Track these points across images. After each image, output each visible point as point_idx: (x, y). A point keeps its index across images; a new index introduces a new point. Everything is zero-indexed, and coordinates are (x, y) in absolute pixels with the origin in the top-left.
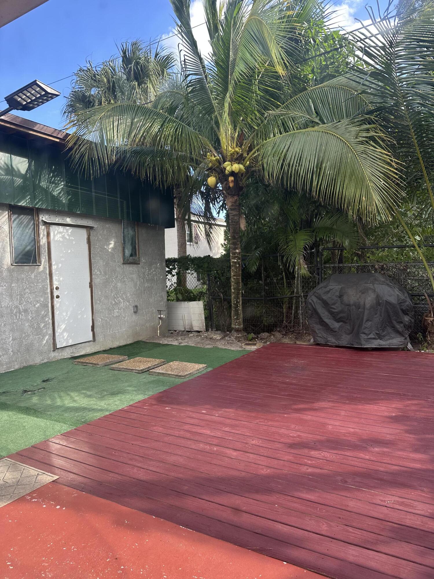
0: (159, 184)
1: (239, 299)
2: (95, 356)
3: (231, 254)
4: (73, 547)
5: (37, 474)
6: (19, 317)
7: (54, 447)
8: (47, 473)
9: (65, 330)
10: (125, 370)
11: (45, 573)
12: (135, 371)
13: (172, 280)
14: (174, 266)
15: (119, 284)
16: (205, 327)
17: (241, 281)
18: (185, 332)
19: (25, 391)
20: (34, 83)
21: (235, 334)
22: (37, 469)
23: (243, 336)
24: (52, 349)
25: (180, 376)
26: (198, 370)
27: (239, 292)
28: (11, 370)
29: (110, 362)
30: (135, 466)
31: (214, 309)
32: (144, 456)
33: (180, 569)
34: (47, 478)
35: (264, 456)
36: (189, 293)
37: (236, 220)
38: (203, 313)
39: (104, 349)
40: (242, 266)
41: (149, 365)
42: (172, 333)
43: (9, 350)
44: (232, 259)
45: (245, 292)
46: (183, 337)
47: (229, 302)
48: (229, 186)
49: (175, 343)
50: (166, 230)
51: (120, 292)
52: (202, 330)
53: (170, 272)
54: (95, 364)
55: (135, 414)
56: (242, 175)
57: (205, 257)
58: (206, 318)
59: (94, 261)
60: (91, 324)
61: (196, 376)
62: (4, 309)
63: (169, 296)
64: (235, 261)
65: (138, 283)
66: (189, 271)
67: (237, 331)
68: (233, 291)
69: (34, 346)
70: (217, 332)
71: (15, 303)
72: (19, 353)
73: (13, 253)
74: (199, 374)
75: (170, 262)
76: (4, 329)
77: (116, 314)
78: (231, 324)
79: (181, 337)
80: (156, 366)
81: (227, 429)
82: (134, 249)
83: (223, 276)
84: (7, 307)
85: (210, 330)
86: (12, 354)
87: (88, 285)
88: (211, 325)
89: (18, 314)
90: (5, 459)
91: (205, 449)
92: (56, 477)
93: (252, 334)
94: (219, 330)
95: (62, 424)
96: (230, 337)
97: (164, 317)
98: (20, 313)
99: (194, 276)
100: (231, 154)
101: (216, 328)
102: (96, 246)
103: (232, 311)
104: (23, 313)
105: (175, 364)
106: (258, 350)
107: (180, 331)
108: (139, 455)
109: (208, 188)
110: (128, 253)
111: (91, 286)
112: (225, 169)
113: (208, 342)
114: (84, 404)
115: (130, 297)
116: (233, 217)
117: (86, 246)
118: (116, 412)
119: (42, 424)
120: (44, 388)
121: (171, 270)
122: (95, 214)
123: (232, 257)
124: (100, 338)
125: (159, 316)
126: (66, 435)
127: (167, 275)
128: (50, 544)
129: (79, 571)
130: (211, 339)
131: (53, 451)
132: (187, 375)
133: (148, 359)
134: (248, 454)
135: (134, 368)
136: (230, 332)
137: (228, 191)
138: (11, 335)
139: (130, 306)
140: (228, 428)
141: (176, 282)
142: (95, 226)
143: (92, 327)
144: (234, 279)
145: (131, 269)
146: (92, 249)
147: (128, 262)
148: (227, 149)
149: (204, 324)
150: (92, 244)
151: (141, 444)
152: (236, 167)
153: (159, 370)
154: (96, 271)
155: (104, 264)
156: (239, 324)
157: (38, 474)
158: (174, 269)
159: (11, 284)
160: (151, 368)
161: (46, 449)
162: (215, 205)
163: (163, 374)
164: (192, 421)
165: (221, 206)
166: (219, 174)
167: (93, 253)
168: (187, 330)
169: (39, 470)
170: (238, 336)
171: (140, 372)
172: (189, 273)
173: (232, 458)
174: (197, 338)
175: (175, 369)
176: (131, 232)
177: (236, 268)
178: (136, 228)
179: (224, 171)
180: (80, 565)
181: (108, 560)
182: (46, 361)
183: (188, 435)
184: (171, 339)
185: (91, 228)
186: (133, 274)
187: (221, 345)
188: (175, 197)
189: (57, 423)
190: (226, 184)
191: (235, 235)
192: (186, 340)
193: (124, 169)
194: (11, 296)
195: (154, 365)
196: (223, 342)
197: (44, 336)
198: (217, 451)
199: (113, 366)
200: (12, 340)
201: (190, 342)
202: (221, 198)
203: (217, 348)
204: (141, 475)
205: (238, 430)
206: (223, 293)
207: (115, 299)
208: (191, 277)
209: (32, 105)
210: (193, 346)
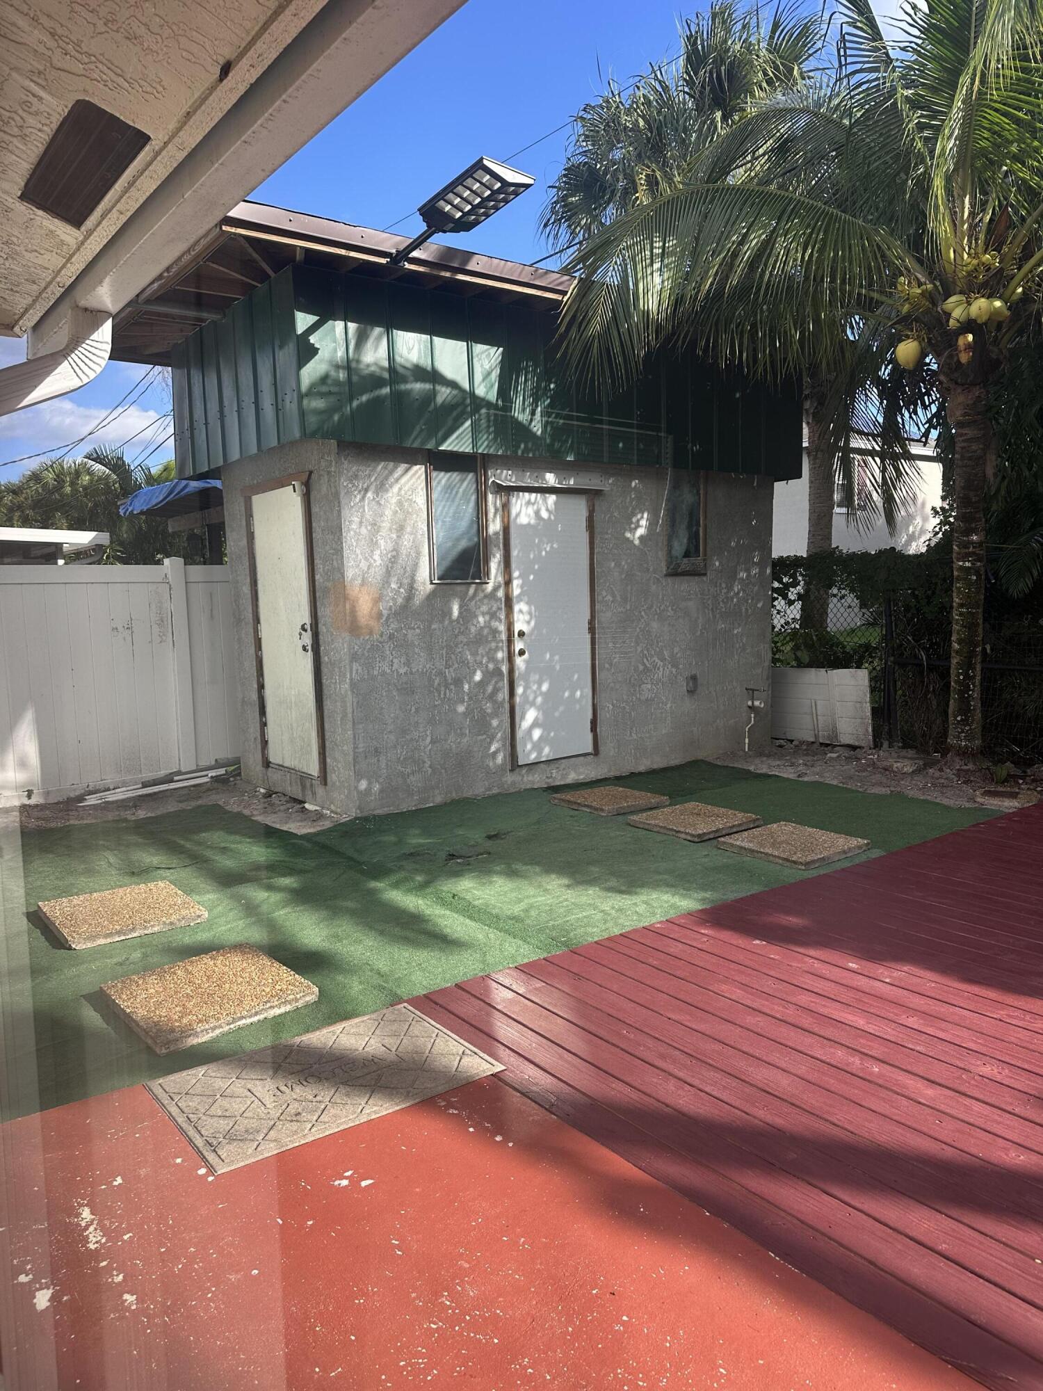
0: (765, 370)
1: (974, 669)
2: (596, 790)
3: (955, 547)
4: (523, 1240)
5: (461, 1053)
6: (445, 694)
7: (501, 996)
8: (482, 1054)
9: (535, 724)
10: (662, 831)
11: (462, 1284)
12: (683, 836)
13: (788, 613)
14: (794, 576)
15: (655, 625)
16: (871, 737)
17: (980, 621)
18: (815, 746)
19: (452, 856)
20: (479, 165)
21: (958, 764)
22: (462, 1041)
23: (980, 770)
24: (509, 767)
25: (795, 862)
26: (844, 852)
27: (974, 651)
28: (427, 805)
29: (628, 806)
30: (671, 1075)
31: (900, 692)
32: (694, 1054)
33: (761, 1362)
34: (479, 1065)
35: (1014, 1114)
36: (832, 646)
37: (975, 451)
38: (868, 699)
39: (618, 774)
40: (987, 579)
41: (719, 824)
42: (781, 746)
43: (424, 762)
44: (959, 560)
45: (992, 649)
46: (810, 758)
47: (945, 674)
48: (959, 361)
49: (789, 773)
50: (779, 486)
51: (657, 642)
52: (863, 745)
53: (783, 593)
54: (596, 809)
55: (680, 945)
56: (999, 326)
57: (881, 553)
58: (875, 712)
59: (600, 570)
60: (590, 715)
61: (838, 866)
62: (417, 676)
63: (779, 651)
64: (967, 564)
65: (700, 621)
66: (835, 591)
67: (963, 753)
68: (956, 646)
69: (473, 757)
70: (904, 753)
71: (438, 664)
72: (443, 771)
73: (435, 556)
74: (847, 864)
75: (785, 566)
76: (416, 719)
77: (646, 695)
78: (945, 734)
79: (805, 758)
80: (735, 830)
81: (912, 1022)
82: (694, 538)
83: (929, 603)
84: (422, 672)
85: (886, 744)
86: (429, 772)
87: (587, 626)
88: (890, 733)
89: (443, 688)
90: (402, 1005)
91: (848, 1065)
92: (499, 1067)
93: (1008, 764)
94: (911, 747)
95: (520, 942)
96: (941, 770)
97: (762, 706)
98: (446, 687)
99: (846, 604)
100: (969, 273)
101: (904, 741)
102: (606, 537)
103: (952, 702)
104: (452, 687)
105: (784, 830)
106: (1021, 812)
107: (802, 743)
108: (682, 1048)
109: (898, 371)
110: (679, 547)
111: (592, 630)
112: (948, 315)
113: (878, 777)
114: (566, 900)
115: (679, 655)
116: (965, 444)
117: (584, 537)
118: (635, 931)
119: (480, 936)
120: (489, 853)
121: (787, 586)
122: (605, 460)
123: (958, 553)
124: (608, 748)
125: (750, 703)
126: (527, 970)
127: (775, 599)
128: (476, 1220)
129: (530, 1300)
130: (886, 770)
131: (497, 1003)
132: (813, 862)
133: (716, 810)
134: (968, 1101)
135: (682, 830)
136: (944, 755)
137: (956, 375)
138: (428, 733)
139: (679, 677)
140: (915, 1018)
141: (798, 617)
142: (606, 488)
143: (591, 723)
144: (961, 614)
145: (684, 586)
146: (597, 541)
147: (679, 570)
148: (959, 262)
149: (870, 729)
150: (597, 530)
151: (689, 1021)
152: (981, 306)
153: (740, 841)
154: (604, 593)
155: (623, 576)
156: (970, 737)
157: (463, 1053)
158: (795, 584)
159: (430, 623)
160: (724, 833)
161: (482, 997)
162: (916, 414)
163: (752, 851)
164: (819, 986)
165: (933, 416)
166: (930, 330)
167: (598, 553)
168: (821, 741)
169: (466, 1044)
170: (965, 767)
171: (696, 840)
172: (835, 596)
173: (920, 1103)
174: (847, 764)
175: (782, 842)
176: (688, 497)
177: (969, 584)
178: (702, 486)
179: (944, 321)
180: (534, 1287)
181: (594, 1292)
182: (495, 791)
183: (806, 1021)
184: (778, 763)
185: (598, 493)
186: (690, 599)
187: (912, 788)
188: (807, 397)
189: (510, 939)
190: (951, 356)
191: (971, 494)
192: (817, 769)
193: (680, 342)
194: (429, 649)
195: (731, 827)
196: (919, 781)
197: (492, 738)
198: (880, 1075)
199: (635, 817)
200: (431, 742)
201: (828, 773)
202: (935, 395)
203: (901, 797)
204: (684, 1101)
205: (943, 1031)
206: (926, 650)
207: (645, 661)
208: (839, 605)
209: (473, 217)
210: (836, 786)
